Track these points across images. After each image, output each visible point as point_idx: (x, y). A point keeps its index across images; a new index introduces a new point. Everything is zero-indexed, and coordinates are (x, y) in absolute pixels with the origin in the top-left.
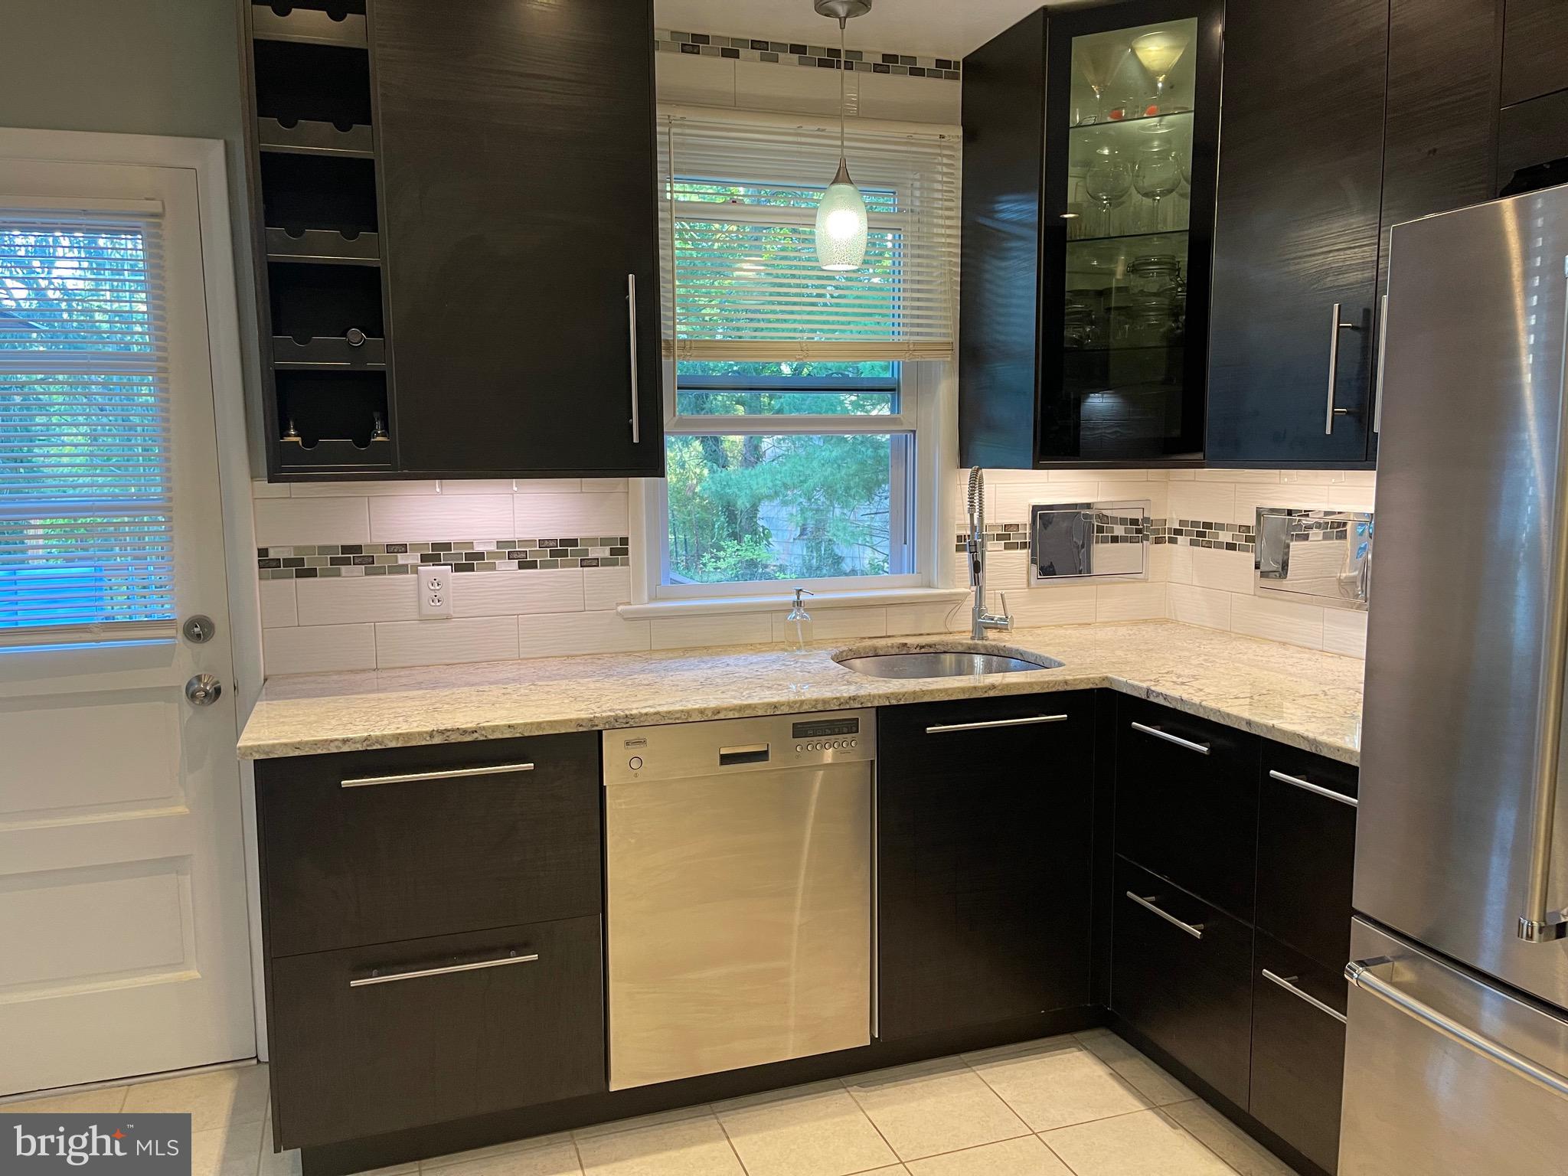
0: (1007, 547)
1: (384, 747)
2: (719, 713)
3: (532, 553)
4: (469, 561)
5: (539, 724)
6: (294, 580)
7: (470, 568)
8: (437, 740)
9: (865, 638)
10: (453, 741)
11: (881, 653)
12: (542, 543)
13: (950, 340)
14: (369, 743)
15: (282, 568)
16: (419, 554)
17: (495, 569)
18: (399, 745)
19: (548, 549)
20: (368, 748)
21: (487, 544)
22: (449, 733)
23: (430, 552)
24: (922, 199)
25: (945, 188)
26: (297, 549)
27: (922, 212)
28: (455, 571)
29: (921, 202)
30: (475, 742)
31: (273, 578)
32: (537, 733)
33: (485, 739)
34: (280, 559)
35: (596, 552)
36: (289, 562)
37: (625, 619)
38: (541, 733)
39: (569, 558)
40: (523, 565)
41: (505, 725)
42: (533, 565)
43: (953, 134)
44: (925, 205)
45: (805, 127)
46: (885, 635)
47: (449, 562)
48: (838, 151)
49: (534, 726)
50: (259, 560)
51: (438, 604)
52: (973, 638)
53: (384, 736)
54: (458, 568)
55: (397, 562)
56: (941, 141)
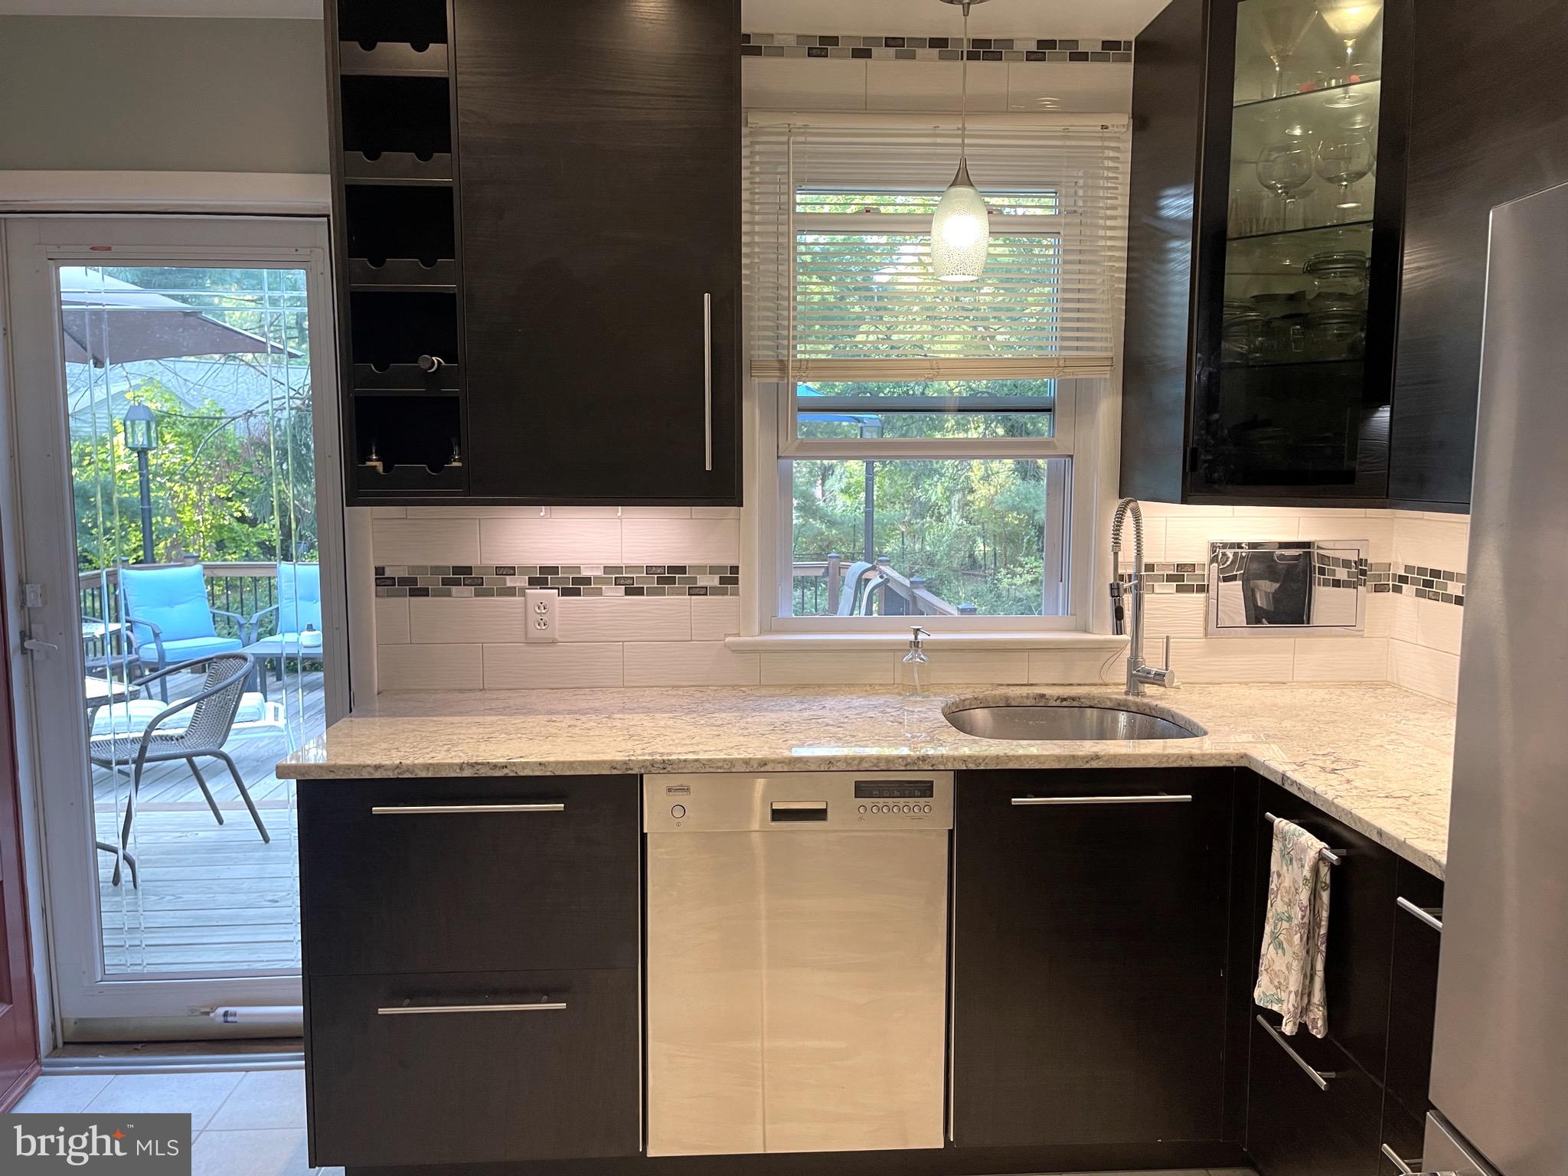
0: (1179, 589)
1: (414, 777)
2: (765, 764)
3: (639, 579)
4: (576, 585)
5: (571, 763)
6: (408, 598)
7: (576, 592)
8: (467, 773)
9: (1002, 685)
10: (482, 775)
11: (1013, 704)
12: (649, 569)
13: (1110, 354)
14: (400, 771)
15: (397, 586)
16: (527, 577)
17: (601, 595)
18: (429, 776)
19: (656, 576)
20: (400, 777)
21: (594, 569)
22: (480, 767)
23: (538, 576)
24: (1085, 198)
25: (1109, 185)
26: (412, 568)
27: (1085, 212)
28: (562, 596)
29: (1084, 201)
30: (506, 778)
31: (388, 596)
32: (568, 773)
33: (515, 775)
34: (394, 578)
35: (703, 581)
36: (403, 581)
37: (734, 651)
38: (572, 773)
39: (677, 585)
40: (629, 592)
41: (536, 763)
42: (639, 592)
43: (1119, 124)
44: (1089, 204)
45: (942, 127)
46: (1026, 683)
47: (556, 586)
48: (959, 150)
49: (566, 766)
50: (376, 579)
51: (544, 628)
52: (1127, 693)
53: (415, 765)
54: (566, 592)
55: (505, 585)
56: (1103, 132)
